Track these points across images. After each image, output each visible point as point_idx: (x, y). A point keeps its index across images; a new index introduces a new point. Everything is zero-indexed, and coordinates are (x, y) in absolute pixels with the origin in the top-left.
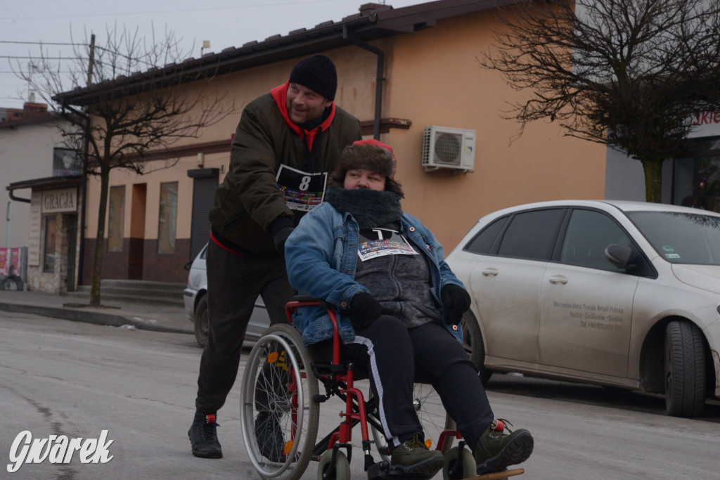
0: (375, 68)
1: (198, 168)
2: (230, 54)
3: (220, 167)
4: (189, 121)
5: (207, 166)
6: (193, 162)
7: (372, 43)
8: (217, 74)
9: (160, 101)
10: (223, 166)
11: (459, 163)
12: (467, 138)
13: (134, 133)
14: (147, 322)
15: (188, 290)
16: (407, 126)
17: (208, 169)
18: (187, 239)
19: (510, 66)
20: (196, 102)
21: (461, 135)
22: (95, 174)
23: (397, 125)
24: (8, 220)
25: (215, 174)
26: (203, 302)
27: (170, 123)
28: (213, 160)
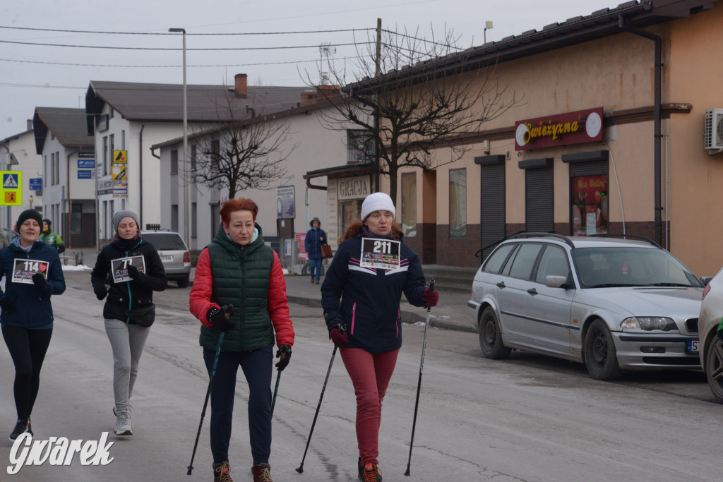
0: (653, 53)
1: (486, 155)
2: (510, 43)
3: (506, 154)
4: (471, 116)
5: (493, 153)
6: (479, 149)
7: (647, 30)
8: (498, 63)
9: (442, 99)
10: (508, 153)
13: (419, 132)
14: (439, 319)
15: (471, 302)
16: (688, 110)
17: (494, 156)
18: (478, 225)
20: (478, 98)
22: (385, 173)
23: (677, 110)
24: (307, 205)
25: (501, 160)
26: (486, 315)
27: (454, 119)
28: (499, 147)
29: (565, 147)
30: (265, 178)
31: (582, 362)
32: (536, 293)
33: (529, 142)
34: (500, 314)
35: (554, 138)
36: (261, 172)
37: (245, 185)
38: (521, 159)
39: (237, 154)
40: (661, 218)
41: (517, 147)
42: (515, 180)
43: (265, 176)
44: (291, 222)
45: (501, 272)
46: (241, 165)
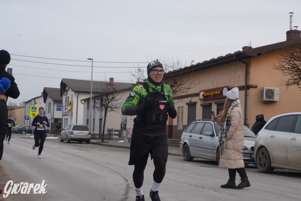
0: (245, 68)
1: (189, 102)
2: (199, 65)
3: (196, 102)
4: (185, 87)
5: (192, 101)
6: (188, 100)
7: (244, 60)
9: (175, 81)
10: (197, 101)
11: (274, 99)
12: (276, 91)
14: (171, 153)
15: (181, 142)
16: (256, 87)
17: (192, 102)
19: (282, 68)
20: (187, 81)
21: (274, 90)
23: (252, 87)
24: (131, 120)
25: (195, 104)
26: (186, 146)
27: (179, 88)
28: (194, 99)
29: (216, 99)
31: (216, 161)
32: (202, 138)
33: (204, 97)
34: (190, 146)
35: (212, 96)
36: (116, 106)
37: (110, 110)
38: (201, 103)
39: (108, 100)
40: (246, 122)
41: (200, 99)
42: (199, 110)
43: (117, 108)
44: (125, 125)
45: (191, 132)
46: (109, 104)
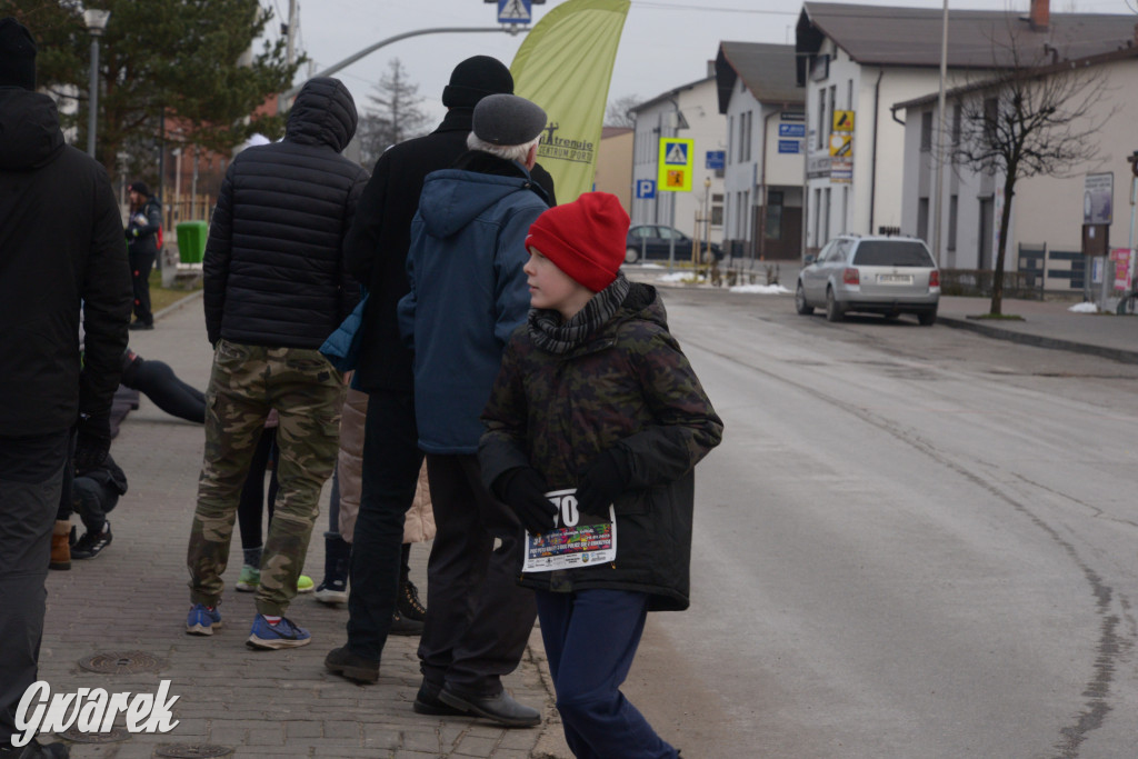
30: (1064, 159)
36: (1058, 149)
37: (1031, 170)
39: (1022, 120)
43: (1063, 156)
44: (1104, 229)
46: (1026, 138)
